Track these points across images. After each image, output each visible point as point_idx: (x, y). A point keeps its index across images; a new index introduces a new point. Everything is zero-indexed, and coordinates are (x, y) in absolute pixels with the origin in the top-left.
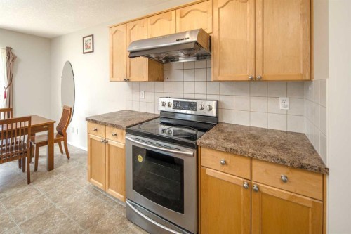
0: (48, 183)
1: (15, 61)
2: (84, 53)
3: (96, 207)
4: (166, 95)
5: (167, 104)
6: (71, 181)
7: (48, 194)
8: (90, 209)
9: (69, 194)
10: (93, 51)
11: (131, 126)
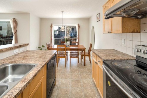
0: (82, 70)
1: (80, 27)
2: (97, 22)
3: (92, 92)
4: (142, 44)
5: (142, 51)
6: (88, 73)
7: (81, 74)
8: (90, 91)
9: (86, 79)
10: (100, 20)
11: (107, 60)
